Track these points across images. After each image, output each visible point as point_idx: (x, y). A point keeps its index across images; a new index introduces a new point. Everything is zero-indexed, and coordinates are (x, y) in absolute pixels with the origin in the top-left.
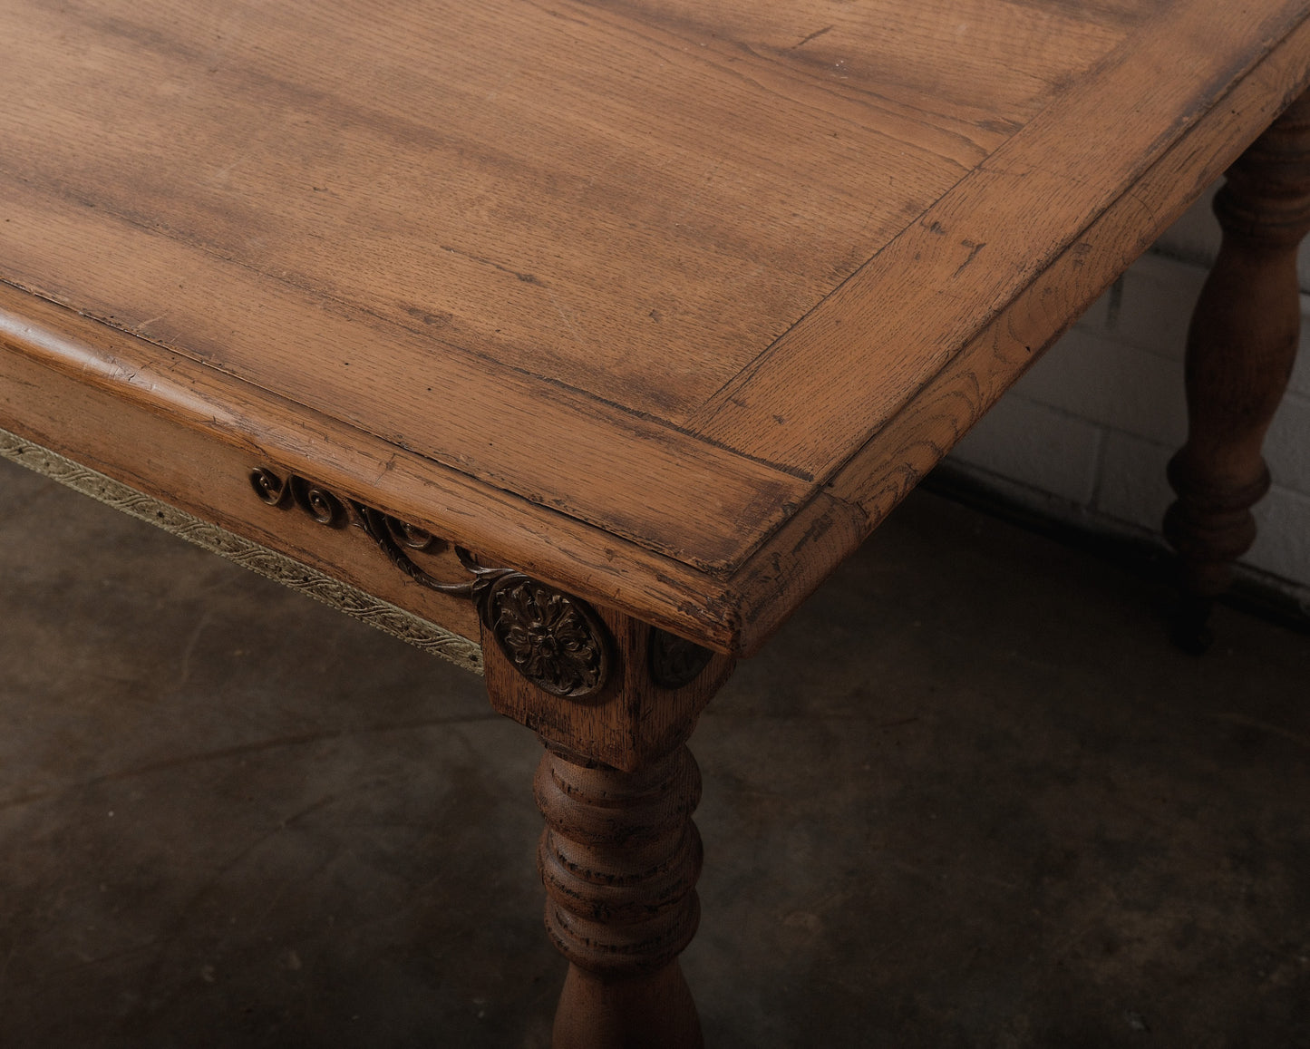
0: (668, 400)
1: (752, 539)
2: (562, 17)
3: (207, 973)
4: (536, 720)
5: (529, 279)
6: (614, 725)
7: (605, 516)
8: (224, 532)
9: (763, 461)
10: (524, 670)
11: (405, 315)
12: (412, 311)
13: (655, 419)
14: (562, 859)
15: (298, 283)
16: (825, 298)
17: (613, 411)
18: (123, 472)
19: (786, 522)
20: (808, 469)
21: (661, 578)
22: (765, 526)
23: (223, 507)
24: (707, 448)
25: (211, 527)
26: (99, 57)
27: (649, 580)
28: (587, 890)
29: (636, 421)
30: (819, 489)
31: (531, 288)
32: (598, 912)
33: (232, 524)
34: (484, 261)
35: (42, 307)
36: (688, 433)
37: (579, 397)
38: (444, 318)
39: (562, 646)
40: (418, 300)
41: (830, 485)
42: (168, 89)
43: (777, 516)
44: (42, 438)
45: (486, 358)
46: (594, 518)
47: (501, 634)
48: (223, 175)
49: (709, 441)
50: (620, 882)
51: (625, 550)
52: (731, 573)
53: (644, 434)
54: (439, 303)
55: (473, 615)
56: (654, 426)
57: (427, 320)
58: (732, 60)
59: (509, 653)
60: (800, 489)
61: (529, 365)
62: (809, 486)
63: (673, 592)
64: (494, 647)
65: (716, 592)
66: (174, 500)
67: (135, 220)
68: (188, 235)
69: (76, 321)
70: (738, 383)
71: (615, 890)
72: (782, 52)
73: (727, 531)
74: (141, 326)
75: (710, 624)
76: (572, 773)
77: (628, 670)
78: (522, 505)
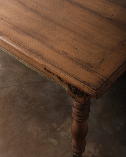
0: (91, 66)
1: (99, 85)
2: (82, 11)
3: (33, 108)
4: (73, 97)
5: (76, 49)
6: (82, 100)
7: (84, 81)
8: (40, 72)
9: (101, 75)
10: (73, 93)
11: (62, 52)
12: (63, 52)
13: (90, 69)
14: (75, 110)
15: (51, 47)
16: (110, 54)
17: (85, 67)
18: (30, 64)
19: (103, 84)
20: (106, 77)
21: (89, 89)
22: (101, 84)
23: (41, 70)
24: (95, 73)
25: (39, 71)
26: (29, 14)
27: (88, 89)
28: (77, 114)
29: (87, 69)
30: (107, 80)
31: (77, 50)
32: (78, 116)
33: (42, 72)
34: (72, 46)
35: (23, 48)
36: (93, 71)
37: (81, 65)
38: (67, 53)
39: (77, 91)
40: (64, 50)
41: (109, 79)
42: (37, 19)
43: (102, 83)
44: (21, 59)
45: (71, 59)
46: (82, 81)
47: (70, 89)
48: (43, 31)
49: (95, 72)
50: (81, 113)
51: (86, 86)
52: (97, 90)
53: (88, 71)
54: (66, 51)
55: (68, 86)
56: (89, 70)
57: (65, 53)
58: (102, 19)
59: (71, 91)
60: (105, 79)
61: (76, 60)
62: (106, 79)
63: (90, 91)
64: (70, 90)
65: (95, 92)
66: (35, 68)
67: (33, 37)
68: (39, 40)
69: (27, 50)
70: (99, 65)
71: (80, 114)
72: (107, 18)
73: (97, 84)
74: (34, 52)
75: (94, 95)
76: (77, 103)
77: (84, 95)
78: (75, 79)
